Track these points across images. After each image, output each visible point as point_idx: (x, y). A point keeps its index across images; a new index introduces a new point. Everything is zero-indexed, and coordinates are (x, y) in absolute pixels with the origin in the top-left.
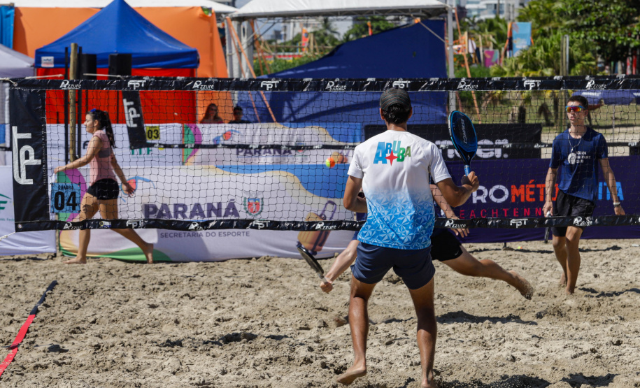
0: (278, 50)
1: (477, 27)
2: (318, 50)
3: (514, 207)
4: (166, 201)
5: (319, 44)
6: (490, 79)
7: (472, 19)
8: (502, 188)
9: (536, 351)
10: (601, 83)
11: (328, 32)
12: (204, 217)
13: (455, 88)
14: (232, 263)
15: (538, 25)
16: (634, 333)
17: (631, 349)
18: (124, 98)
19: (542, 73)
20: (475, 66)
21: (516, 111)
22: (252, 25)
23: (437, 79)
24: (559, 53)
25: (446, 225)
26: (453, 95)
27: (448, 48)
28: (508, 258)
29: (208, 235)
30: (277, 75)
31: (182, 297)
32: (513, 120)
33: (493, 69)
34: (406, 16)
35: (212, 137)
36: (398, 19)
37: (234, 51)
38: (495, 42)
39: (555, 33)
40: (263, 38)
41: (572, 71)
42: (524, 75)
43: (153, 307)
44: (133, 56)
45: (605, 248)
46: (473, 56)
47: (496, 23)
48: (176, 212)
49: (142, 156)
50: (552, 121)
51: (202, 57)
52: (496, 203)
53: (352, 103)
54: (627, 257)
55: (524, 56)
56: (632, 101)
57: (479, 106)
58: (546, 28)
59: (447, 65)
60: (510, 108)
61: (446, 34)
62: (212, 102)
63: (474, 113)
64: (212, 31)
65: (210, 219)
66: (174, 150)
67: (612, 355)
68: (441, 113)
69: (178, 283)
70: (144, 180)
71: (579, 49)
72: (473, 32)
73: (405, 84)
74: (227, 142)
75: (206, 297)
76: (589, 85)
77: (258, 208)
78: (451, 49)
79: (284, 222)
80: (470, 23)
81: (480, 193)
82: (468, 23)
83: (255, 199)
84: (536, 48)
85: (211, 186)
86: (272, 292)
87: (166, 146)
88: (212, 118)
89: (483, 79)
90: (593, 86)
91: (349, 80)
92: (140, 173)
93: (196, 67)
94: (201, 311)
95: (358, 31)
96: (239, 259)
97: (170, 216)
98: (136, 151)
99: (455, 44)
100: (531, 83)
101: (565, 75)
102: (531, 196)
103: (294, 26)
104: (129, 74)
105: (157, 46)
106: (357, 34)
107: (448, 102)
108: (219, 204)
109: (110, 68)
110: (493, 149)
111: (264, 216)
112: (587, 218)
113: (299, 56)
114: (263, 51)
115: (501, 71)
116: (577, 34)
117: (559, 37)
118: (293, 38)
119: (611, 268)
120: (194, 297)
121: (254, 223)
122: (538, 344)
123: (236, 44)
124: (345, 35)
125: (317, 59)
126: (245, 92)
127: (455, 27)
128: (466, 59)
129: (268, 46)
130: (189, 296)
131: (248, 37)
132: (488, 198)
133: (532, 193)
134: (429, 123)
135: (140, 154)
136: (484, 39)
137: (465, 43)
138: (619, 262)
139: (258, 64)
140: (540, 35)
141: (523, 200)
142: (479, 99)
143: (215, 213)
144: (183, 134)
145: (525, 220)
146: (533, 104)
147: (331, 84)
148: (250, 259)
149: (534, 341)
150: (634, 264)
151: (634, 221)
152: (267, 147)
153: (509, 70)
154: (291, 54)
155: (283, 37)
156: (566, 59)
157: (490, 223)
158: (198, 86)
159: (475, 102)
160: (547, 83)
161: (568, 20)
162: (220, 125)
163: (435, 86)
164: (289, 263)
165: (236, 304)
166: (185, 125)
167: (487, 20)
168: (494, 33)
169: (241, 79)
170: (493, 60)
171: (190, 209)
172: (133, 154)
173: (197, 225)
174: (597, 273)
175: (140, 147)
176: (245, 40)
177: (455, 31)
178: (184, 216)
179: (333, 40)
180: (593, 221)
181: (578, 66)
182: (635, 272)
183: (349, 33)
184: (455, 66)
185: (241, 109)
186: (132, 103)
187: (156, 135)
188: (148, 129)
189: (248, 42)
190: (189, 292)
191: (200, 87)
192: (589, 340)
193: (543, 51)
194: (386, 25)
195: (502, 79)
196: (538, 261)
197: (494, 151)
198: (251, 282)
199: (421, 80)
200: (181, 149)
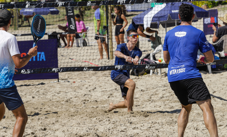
9: (5, 134)
10: (33, 5)
16: (52, 124)
17: (51, 132)
45: (37, 84)
54: (48, 88)
56: (48, 13)
67: (42, 135)
76: (27, 6)
90: (29, 6)
112: (28, 70)
119: (41, 93)
122: (6, 131)
138: (44, 90)
149: (4, 130)
150: (51, 91)
151: (50, 70)
174: (34, 96)
180: (31, 71)
182: (52, 95)
192: (30, 128)
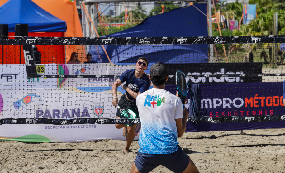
0: (112, 21)
1: (225, 8)
2: (134, 21)
3: (246, 110)
4: (48, 108)
5: (135, 18)
6: (232, 37)
7: (222, 3)
8: (240, 99)
11: (140, 11)
12: (70, 117)
13: (213, 42)
14: (86, 143)
15: (260, 6)
18: (24, 49)
19: (262, 34)
20: (224, 30)
21: (248, 55)
22: (97, 7)
23: (203, 37)
24: (272, 22)
25: (208, 120)
26: (212, 46)
27: (209, 20)
28: (243, 139)
29: (72, 127)
30: (111, 35)
31: (57, 163)
32: (246, 61)
33: (234, 31)
34: (185, 1)
35: (75, 71)
36: (180, 3)
37: (87, 21)
38: (236, 16)
39: (270, 11)
40: (103, 15)
41: (279, 32)
42: (252, 35)
43: (41, 168)
44: (29, 25)
46: (223, 24)
47: (236, 5)
48: (54, 114)
49: (35, 82)
50: (268, 61)
51: (69, 26)
52: (236, 108)
53: (154, 51)
55: (252, 24)
57: (227, 53)
58: (265, 8)
59: (208, 29)
60: (244, 54)
61: (207, 11)
62: (74, 51)
63: (224, 57)
64: (74, 11)
65: (74, 118)
66: (52, 78)
68: (205, 57)
69: (56, 155)
70: (36, 96)
71: (283, 20)
72: (223, 10)
73: (184, 40)
74: (82, 74)
75: (71, 162)
77: (101, 112)
78: (211, 20)
79: (116, 120)
80: (221, 5)
81: (227, 102)
82: (220, 5)
83: (99, 107)
84: (259, 19)
85: (74, 99)
86: (109, 159)
87: (48, 77)
88: (74, 60)
89: (229, 37)
91: (152, 38)
92: (34, 92)
93: (65, 31)
94: (68, 170)
95: (158, 10)
96: (90, 141)
97: (51, 116)
98: (31, 80)
99: (213, 17)
100: (256, 39)
101: (275, 35)
102: (256, 104)
103: (121, 7)
104: (27, 36)
105: (43, 20)
106: (157, 12)
107: (209, 51)
108: (79, 110)
109: (16, 32)
110: (235, 77)
111: (104, 116)
113: (124, 24)
114: (103, 22)
115: (239, 32)
116: (282, 11)
117: (272, 13)
118: (121, 14)
120: (65, 163)
121: (99, 120)
123: (88, 18)
124: (150, 12)
125: (134, 26)
126: (93, 45)
127: (213, 8)
128: (219, 26)
129: (106, 19)
130: (62, 162)
131: (94, 14)
132: (232, 105)
133: (257, 102)
134: (198, 62)
135: (34, 81)
136: (229, 15)
137: (218, 17)
139: (100, 29)
140: (261, 12)
141: (252, 106)
142: (227, 48)
143: (76, 114)
144: (58, 70)
145: (253, 117)
146: (257, 51)
147: (142, 40)
148: (97, 141)
152: (106, 77)
153: (244, 32)
154: (119, 23)
155: (114, 14)
156: (276, 25)
157: (233, 119)
158: (66, 42)
159: (224, 50)
160: (265, 39)
161: (277, 3)
162: (79, 64)
163: (202, 41)
164: (119, 143)
165: (89, 166)
166: (59, 64)
167: (231, 3)
168: (235, 11)
169: (91, 38)
170: (235, 26)
171: (62, 112)
172: (29, 81)
173: (66, 121)
175: (33, 77)
176: (92, 16)
177: (213, 10)
178: (59, 117)
179: (143, 16)
181: (283, 29)
183: (153, 11)
184: (213, 30)
185: (91, 55)
186: (28, 52)
187: (42, 71)
188: (38, 67)
189: (94, 17)
190: (62, 160)
191: (67, 43)
193: (263, 21)
194: (173, 7)
195: (239, 37)
196: (260, 141)
197: (235, 78)
198: (97, 154)
199: (193, 38)
200: (57, 78)
